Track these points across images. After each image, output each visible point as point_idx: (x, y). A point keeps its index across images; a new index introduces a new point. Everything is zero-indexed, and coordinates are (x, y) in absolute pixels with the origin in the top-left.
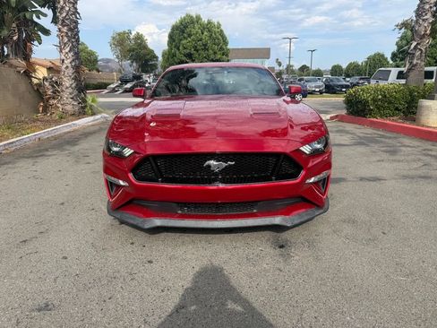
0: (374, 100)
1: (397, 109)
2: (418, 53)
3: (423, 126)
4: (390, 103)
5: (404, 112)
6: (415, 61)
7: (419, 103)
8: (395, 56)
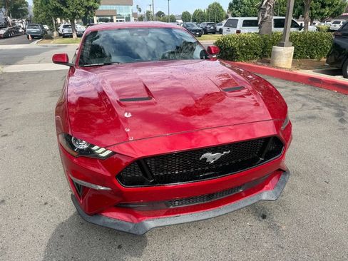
0: (240, 47)
1: (255, 54)
2: (268, 8)
3: (277, 67)
4: (251, 49)
5: (260, 56)
6: (266, 15)
7: (273, 50)
8: (231, 6)
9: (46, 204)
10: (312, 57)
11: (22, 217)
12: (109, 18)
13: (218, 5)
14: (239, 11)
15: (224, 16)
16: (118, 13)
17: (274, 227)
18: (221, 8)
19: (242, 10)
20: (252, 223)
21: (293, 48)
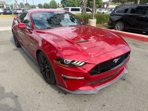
2: (85, 4)
6: (84, 7)
7: (89, 20)
8: (62, 2)
9: (40, 93)
10: (101, 23)
11: (33, 101)
12: (2, 5)
13: (55, 1)
14: (66, 4)
15: (57, 6)
16: (6, 3)
17: (129, 82)
18: (56, 2)
19: (67, 4)
20: (122, 82)
21: (96, 20)
